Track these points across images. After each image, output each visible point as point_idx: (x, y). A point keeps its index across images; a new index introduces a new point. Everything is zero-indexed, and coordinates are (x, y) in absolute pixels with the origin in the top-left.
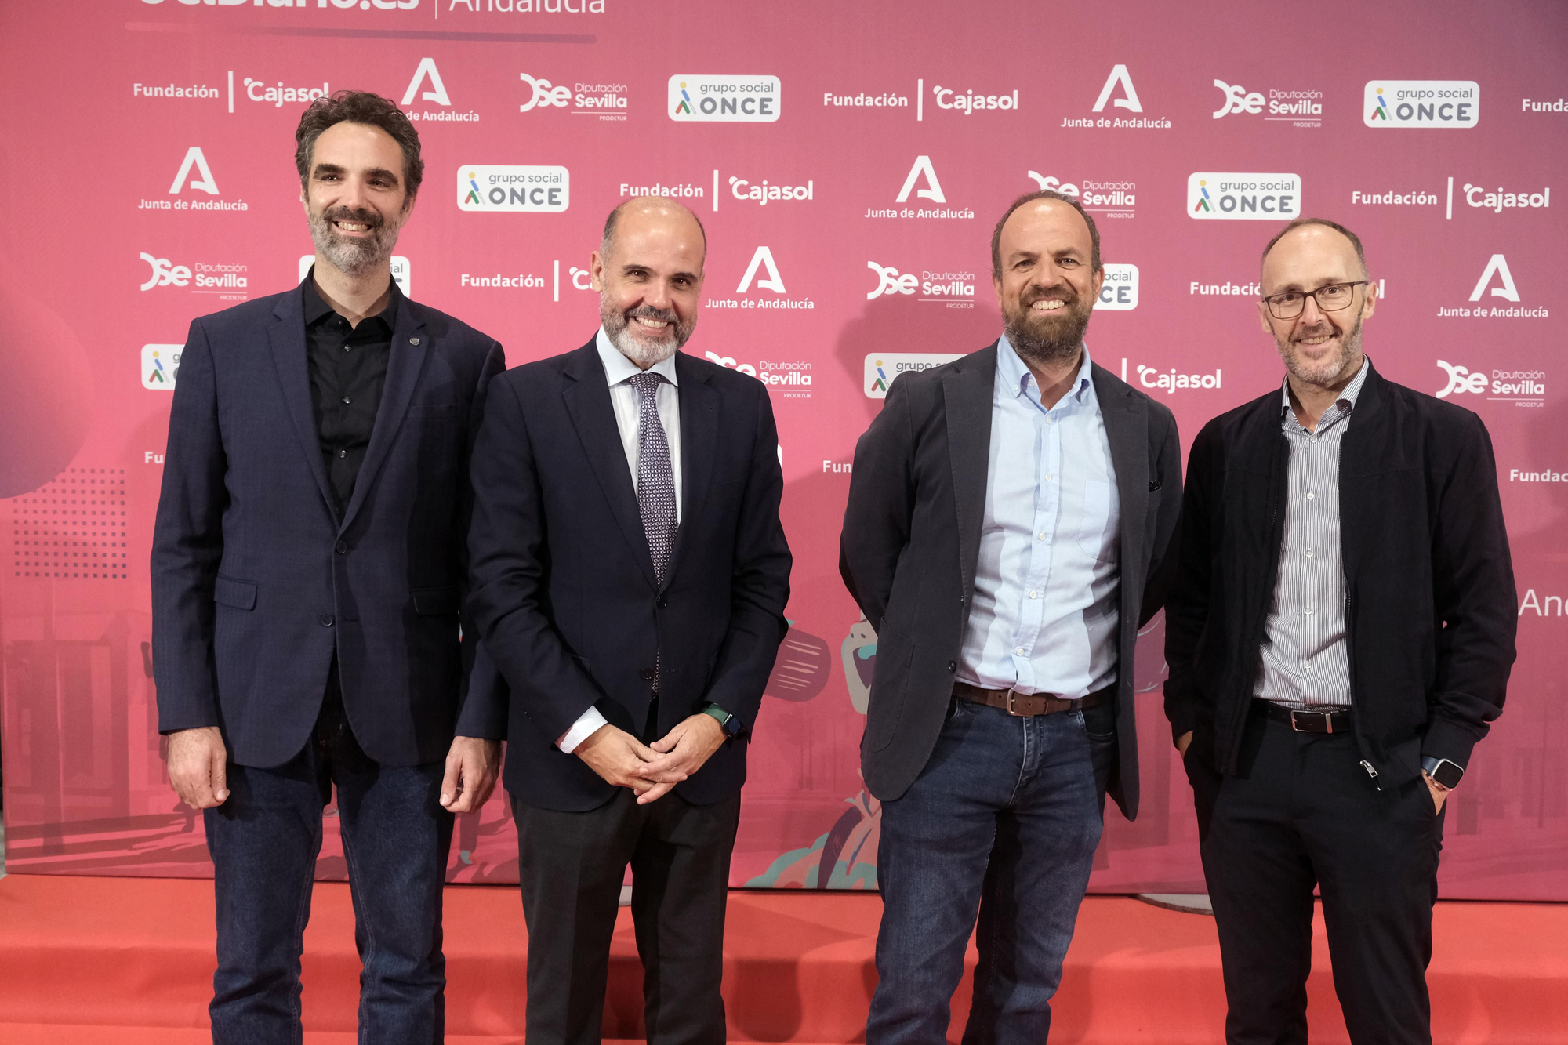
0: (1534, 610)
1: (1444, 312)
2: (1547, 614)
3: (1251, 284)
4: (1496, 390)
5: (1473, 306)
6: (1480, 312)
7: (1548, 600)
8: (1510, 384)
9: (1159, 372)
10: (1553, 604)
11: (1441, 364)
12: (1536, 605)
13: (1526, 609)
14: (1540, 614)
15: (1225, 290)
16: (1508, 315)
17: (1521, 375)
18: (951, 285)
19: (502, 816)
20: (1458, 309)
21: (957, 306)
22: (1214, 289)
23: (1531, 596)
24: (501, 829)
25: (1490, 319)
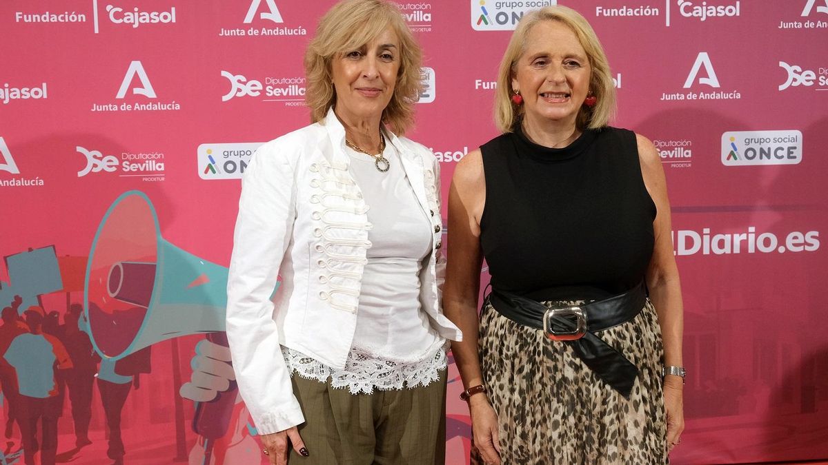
1: (783, 25)
4: (822, 83)
5: (804, 20)
6: (809, 25)
11: (782, 64)
15: (622, 12)
18: (413, 13)
20: (794, 22)
21: (418, 30)
22: (614, 12)
24: (74, 456)
25: (816, 30)
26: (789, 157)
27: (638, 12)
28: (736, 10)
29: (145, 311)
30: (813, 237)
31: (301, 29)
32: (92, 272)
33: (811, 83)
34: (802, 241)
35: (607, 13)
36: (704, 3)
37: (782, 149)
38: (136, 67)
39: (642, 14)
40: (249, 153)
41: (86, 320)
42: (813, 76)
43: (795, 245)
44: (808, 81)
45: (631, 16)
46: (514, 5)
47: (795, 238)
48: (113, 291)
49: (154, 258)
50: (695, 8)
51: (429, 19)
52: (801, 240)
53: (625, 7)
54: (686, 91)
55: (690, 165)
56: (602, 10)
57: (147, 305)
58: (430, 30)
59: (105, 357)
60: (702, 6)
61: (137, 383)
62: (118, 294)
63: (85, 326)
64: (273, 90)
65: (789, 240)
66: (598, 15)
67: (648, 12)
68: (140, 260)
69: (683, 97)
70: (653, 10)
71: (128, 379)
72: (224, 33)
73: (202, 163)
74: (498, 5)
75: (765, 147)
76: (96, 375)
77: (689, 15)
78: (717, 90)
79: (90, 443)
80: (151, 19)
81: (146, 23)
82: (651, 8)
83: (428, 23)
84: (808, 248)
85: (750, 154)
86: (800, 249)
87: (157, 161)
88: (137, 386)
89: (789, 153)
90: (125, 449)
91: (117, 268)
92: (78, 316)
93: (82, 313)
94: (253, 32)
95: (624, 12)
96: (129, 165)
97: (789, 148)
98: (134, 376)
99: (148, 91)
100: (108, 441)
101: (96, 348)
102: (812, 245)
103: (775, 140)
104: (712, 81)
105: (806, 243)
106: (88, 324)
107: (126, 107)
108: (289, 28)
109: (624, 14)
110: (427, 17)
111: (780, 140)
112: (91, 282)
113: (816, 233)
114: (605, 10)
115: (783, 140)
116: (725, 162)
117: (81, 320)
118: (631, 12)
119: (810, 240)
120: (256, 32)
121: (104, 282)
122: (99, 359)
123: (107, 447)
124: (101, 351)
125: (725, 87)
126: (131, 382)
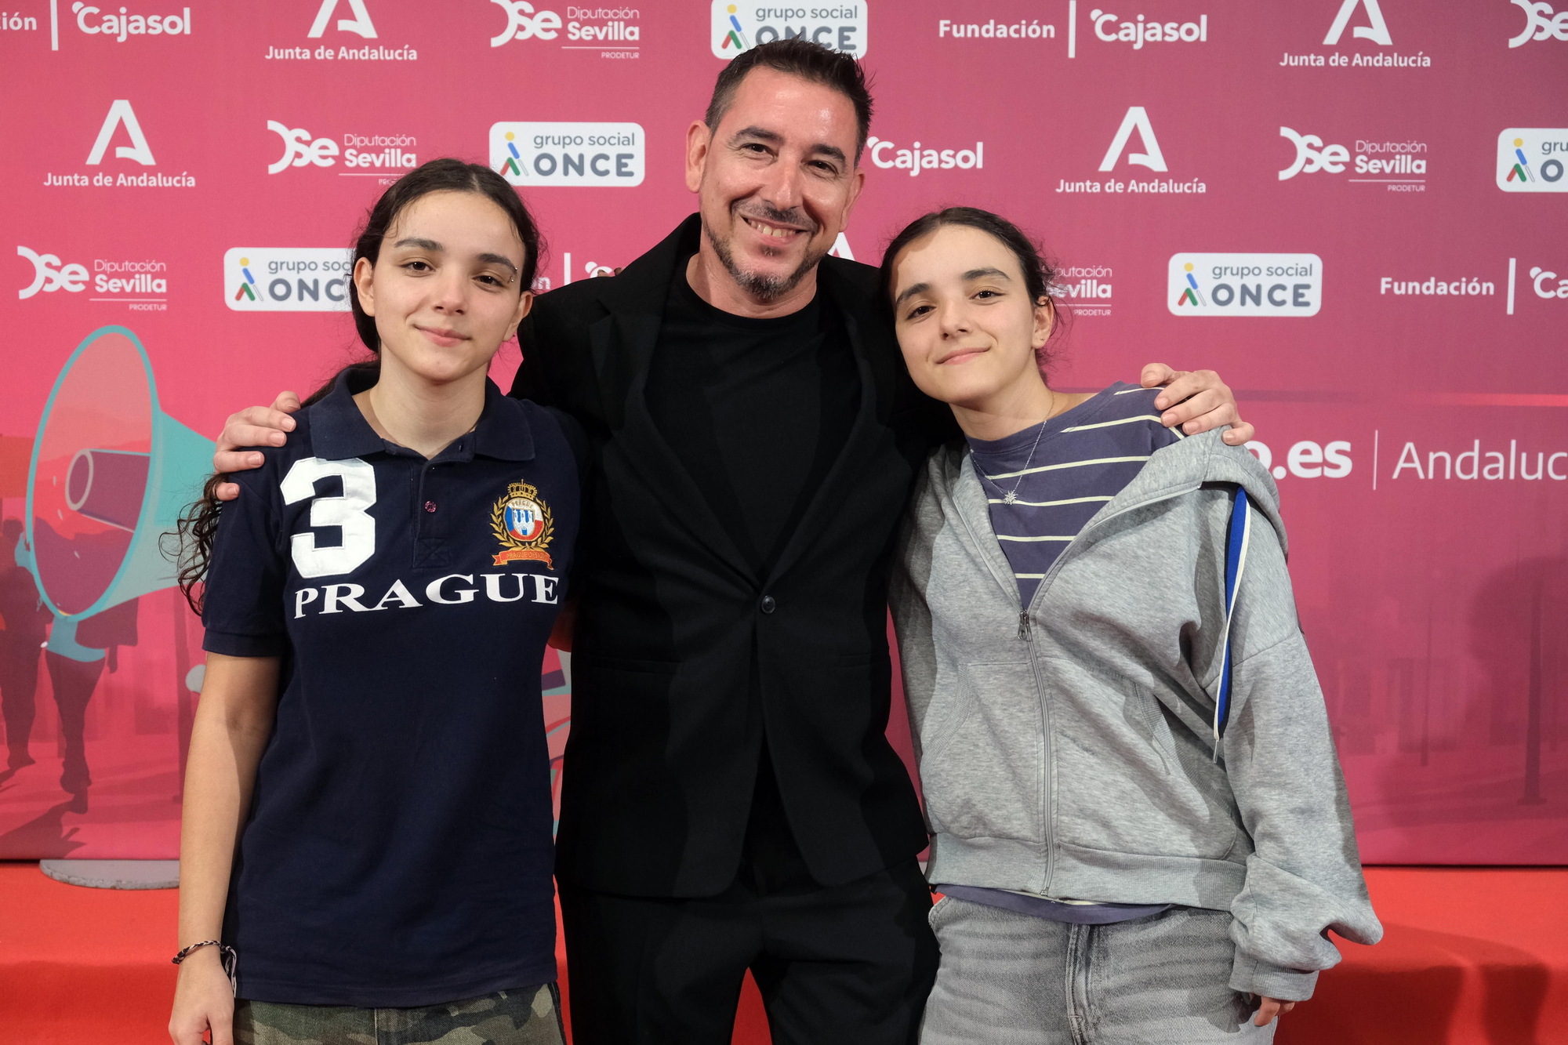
0: (1415, 469)
1: (1288, 60)
2: (1431, 476)
3: (1024, 22)
4: (1361, 168)
5: (1328, 51)
6: (1338, 60)
7: (1432, 456)
8: (1380, 159)
9: (898, 147)
10: (1440, 463)
11: (1286, 132)
12: (1417, 465)
13: (1403, 469)
14: (1422, 476)
15: (988, 31)
16: (1376, 64)
17: (1394, 148)
18: (606, 25)
19: (7, 768)
20: (1309, 55)
21: (616, 55)
22: (972, 30)
23: (1409, 452)
25: (1350, 69)
26: (1296, 303)
27: (1017, 31)
28: (1199, 31)
29: (129, 537)
30: (1339, 452)
31: (408, 50)
32: (41, 466)
33: (1340, 168)
34: (1320, 460)
35: (959, 33)
36: (1141, 17)
37: (1283, 288)
38: (121, 110)
39: (1023, 35)
40: (313, 266)
41: (28, 548)
42: (1345, 156)
43: (1305, 465)
44: (1334, 164)
45: (1003, 38)
46: (790, 13)
47: (1306, 452)
48: (75, 500)
49: (146, 445)
50: (1123, 25)
51: (636, 37)
52: (1316, 456)
53: (992, 22)
54: (1104, 178)
55: (1108, 312)
56: (950, 26)
57: (133, 526)
58: (636, 55)
59: (60, 614)
60: (1136, 22)
61: (112, 662)
62: (85, 505)
63: (27, 558)
64: (357, 156)
65: (1294, 456)
66: (942, 35)
67: (1035, 31)
68: (123, 447)
69: (1097, 188)
70: (1045, 28)
71: (97, 654)
72: (274, 54)
73: (233, 281)
74: (761, 13)
75: (1251, 283)
76: (44, 645)
77: (1112, 38)
78: (1162, 177)
79: (32, 762)
80: (148, 27)
81: (139, 34)
82: (1040, 25)
83: (633, 43)
84: (1329, 473)
85: (1223, 295)
86: (1315, 473)
87: (155, 276)
88: (113, 668)
89: (1297, 295)
90: (91, 776)
91: (83, 459)
92: (15, 540)
93: (22, 535)
94: (324, 54)
95: (991, 30)
96: (107, 282)
97: (1297, 287)
98: (108, 649)
99: (141, 152)
100: (63, 760)
101: (44, 597)
102: (1336, 467)
103: (1271, 272)
104: (1154, 159)
105: (1325, 463)
106: (32, 556)
107: (102, 180)
108: (388, 47)
109: (991, 34)
110: (632, 33)
111: (1280, 271)
112: (38, 484)
113: (1346, 446)
114: (955, 27)
115: (1285, 272)
116: (1175, 309)
117: (20, 549)
118: (1003, 32)
119: (1332, 457)
120: (329, 54)
121: (61, 484)
122: (50, 617)
123: (61, 771)
124: (55, 603)
125: (1177, 170)
126: (104, 659)
